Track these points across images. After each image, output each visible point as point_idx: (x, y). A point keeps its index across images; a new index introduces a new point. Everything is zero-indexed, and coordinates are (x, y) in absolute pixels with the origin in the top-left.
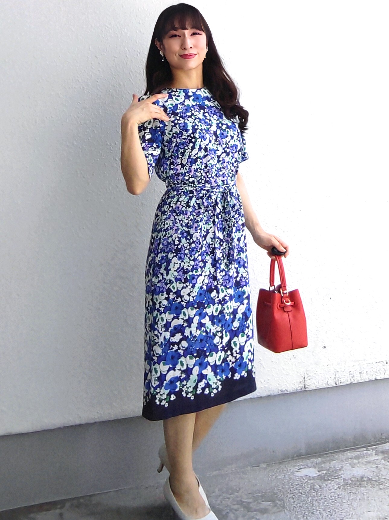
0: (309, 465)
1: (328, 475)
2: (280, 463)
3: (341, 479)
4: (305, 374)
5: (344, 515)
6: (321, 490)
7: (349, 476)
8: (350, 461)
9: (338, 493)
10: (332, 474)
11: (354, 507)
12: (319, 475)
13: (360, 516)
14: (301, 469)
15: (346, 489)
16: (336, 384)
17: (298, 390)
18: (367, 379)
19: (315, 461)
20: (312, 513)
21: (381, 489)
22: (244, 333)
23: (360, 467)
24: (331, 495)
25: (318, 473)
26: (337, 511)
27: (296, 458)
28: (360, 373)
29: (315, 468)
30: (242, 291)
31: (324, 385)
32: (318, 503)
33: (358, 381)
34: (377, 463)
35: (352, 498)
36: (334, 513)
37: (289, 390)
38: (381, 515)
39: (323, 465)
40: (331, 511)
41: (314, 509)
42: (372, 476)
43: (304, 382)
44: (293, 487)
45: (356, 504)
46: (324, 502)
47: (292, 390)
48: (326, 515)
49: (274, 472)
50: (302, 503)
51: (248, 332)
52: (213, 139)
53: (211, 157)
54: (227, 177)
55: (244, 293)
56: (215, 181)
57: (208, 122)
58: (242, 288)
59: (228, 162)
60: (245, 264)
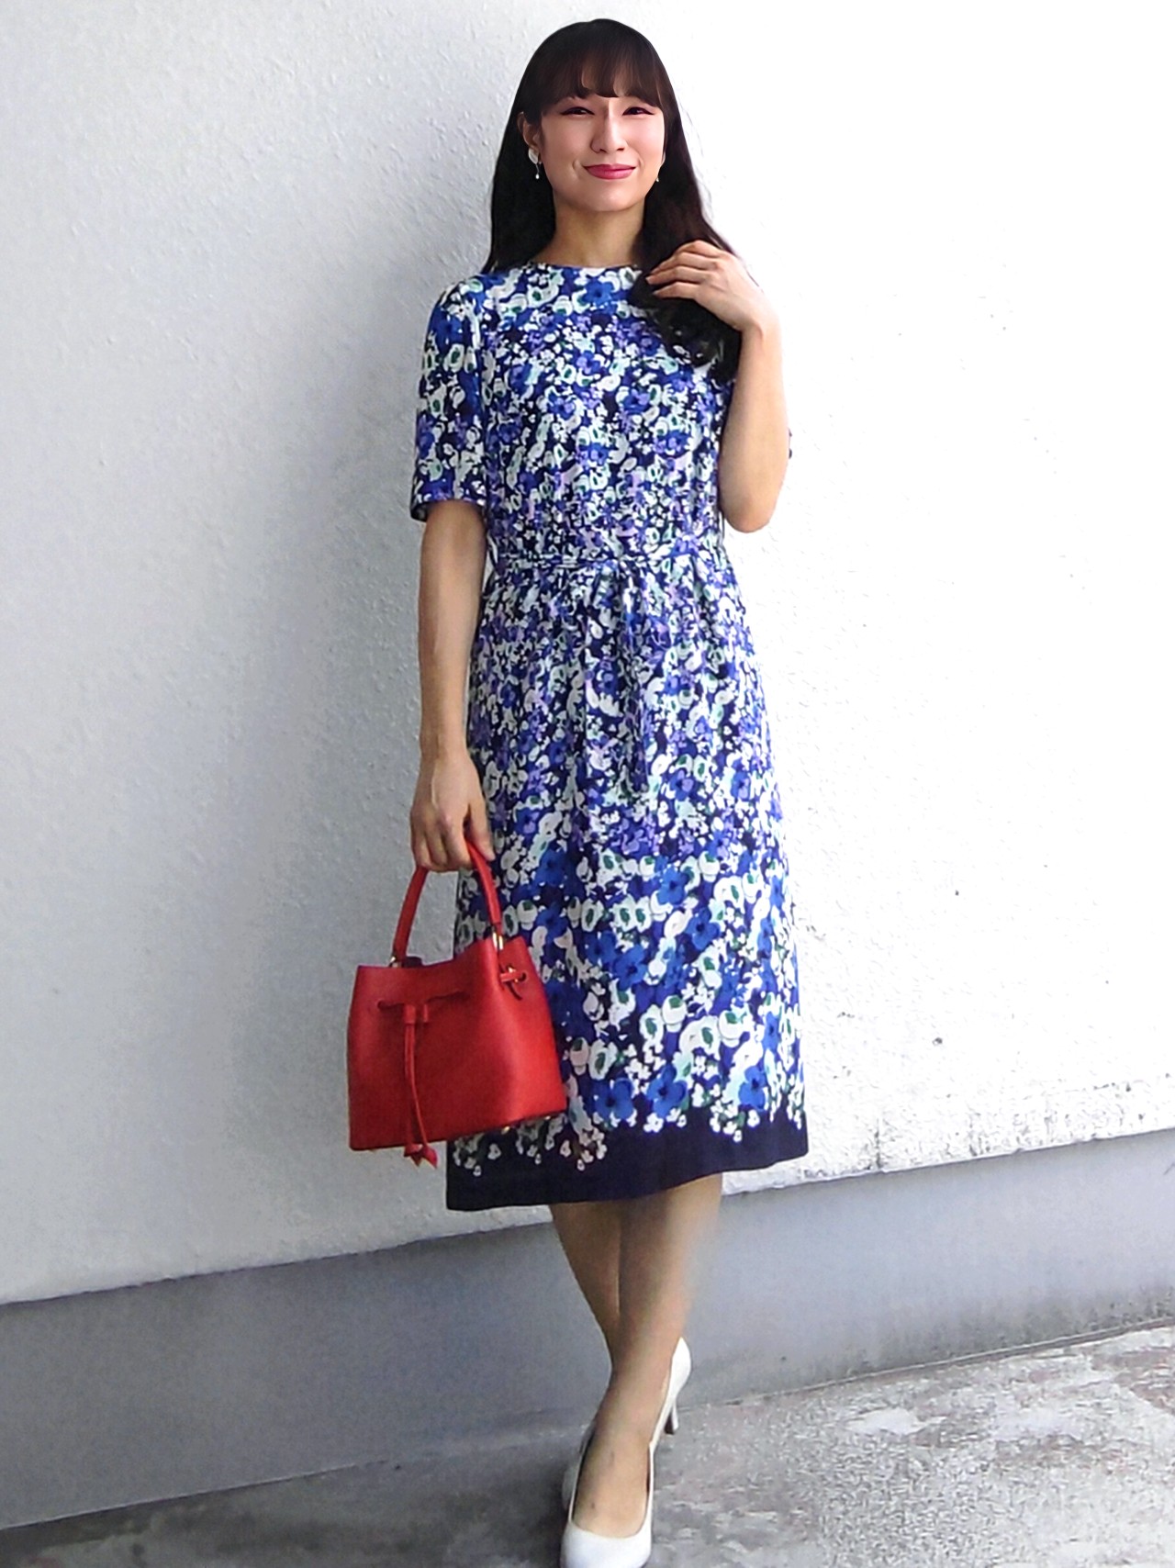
0: (892, 1399)
1: (950, 1429)
2: (805, 1394)
3: (989, 1444)
4: (877, 1121)
5: (998, 1552)
6: (928, 1476)
7: (1014, 1433)
8: (1016, 1388)
9: (981, 1486)
10: (961, 1427)
11: (1029, 1528)
12: (921, 1431)
13: (1045, 1554)
14: (866, 1411)
15: (1004, 1473)
17: (859, 1171)
18: (1069, 1137)
19: (910, 1386)
20: (902, 1546)
21: (1108, 1473)
22: (681, 996)
23: (1045, 1405)
24: (958, 1490)
25: (917, 1423)
26: (976, 1538)
27: (853, 1378)
28: (1046, 1119)
29: (910, 1408)
30: (682, 869)
31: (937, 1156)
32: (920, 1515)
33: (1041, 1143)
34: (1097, 1395)
35: (1023, 1499)
36: (967, 1544)
37: (830, 1172)
38: (1109, 1552)
39: (933, 1400)
40: (957, 1538)
41: (905, 1534)
42: (1083, 1435)
43: (877, 1147)
44: (843, 1467)
45: (1035, 1517)
46: (935, 1511)
47: (837, 1172)
48: (945, 1550)
49: (784, 1421)
50: (870, 1515)
51: (693, 993)
52: (596, 415)
53: (584, 467)
54: (638, 528)
55: (687, 876)
56: (594, 540)
57: (599, 362)
58: (683, 862)
59: (647, 485)
60: (698, 789)
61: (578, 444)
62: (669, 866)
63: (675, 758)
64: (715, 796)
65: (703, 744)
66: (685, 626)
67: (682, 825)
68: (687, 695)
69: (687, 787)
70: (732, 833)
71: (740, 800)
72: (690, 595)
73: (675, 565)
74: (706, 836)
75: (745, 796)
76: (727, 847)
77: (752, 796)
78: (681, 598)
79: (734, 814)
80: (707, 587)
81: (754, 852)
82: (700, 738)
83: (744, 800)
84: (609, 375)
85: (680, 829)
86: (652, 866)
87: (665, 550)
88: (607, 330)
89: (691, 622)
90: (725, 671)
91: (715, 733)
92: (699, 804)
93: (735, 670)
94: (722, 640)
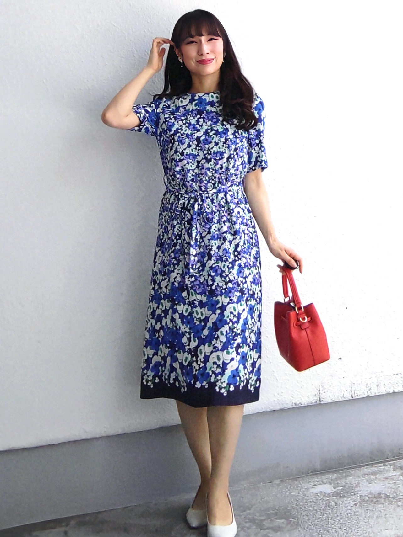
0: (324, 481)
1: (344, 491)
2: (295, 479)
3: (358, 496)
4: (319, 386)
5: (361, 533)
6: (337, 507)
7: (366, 493)
8: (366, 477)
9: (355, 511)
10: (348, 490)
11: (371, 525)
12: (335, 492)
14: (315, 485)
15: (363, 506)
16: (353, 397)
17: (313, 403)
18: (385, 391)
19: (331, 477)
20: (328, 531)
21: (399, 506)
22: (212, 343)
23: (377, 483)
24: (347, 512)
25: (333, 489)
26: (353, 529)
27: (311, 474)
28: (377, 385)
29: (331, 484)
30: (216, 300)
31: (340, 398)
32: (334, 521)
33: (375, 393)
34: (395, 479)
35: (369, 515)
36: (350, 531)
37: (303, 403)
39: (338, 481)
40: (347, 529)
41: (329, 527)
42: (390, 493)
43: (319, 395)
44: (308, 504)
45: (373, 521)
46: (339, 519)
47: (306, 403)
48: (342, 533)
49: (287, 488)
50: (317, 521)
51: (215, 343)
52: (193, 144)
53: (187, 161)
54: (205, 183)
55: (218, 302)
56: (190, 186)
57: (197, 127)
58: (217, 297)
59: (208, 169)
60: (223, 273)
61: (185, 153)
62: (211, 298)
63: (215, 262)
64: (229, 276)
65: (225, 258)
66: (221, 217)
67: (217, 285)
68: (220, 241)
69: (219, 272)
70: (236, 288)
71: (240, 277)
72: (223, 207)
73: (218, 196)
74: (225, 289)
75: (242, 276)
76: (233, 293)
77: (244, 276)
78: (220, 208)
79: (237, 282)
80: (230, 204)
81: (244, 295)
82: (224, 256)
83: (241, 277)
84: (200, 131)
85: (216, 286)
86: (206, 298)
87: (215, 190)
88: (202, 117)
89: (223, 216)
90: (236, 233)
91: (232, 254)
92: (223, 278)
93: (240, 232)
94: (235, 222)
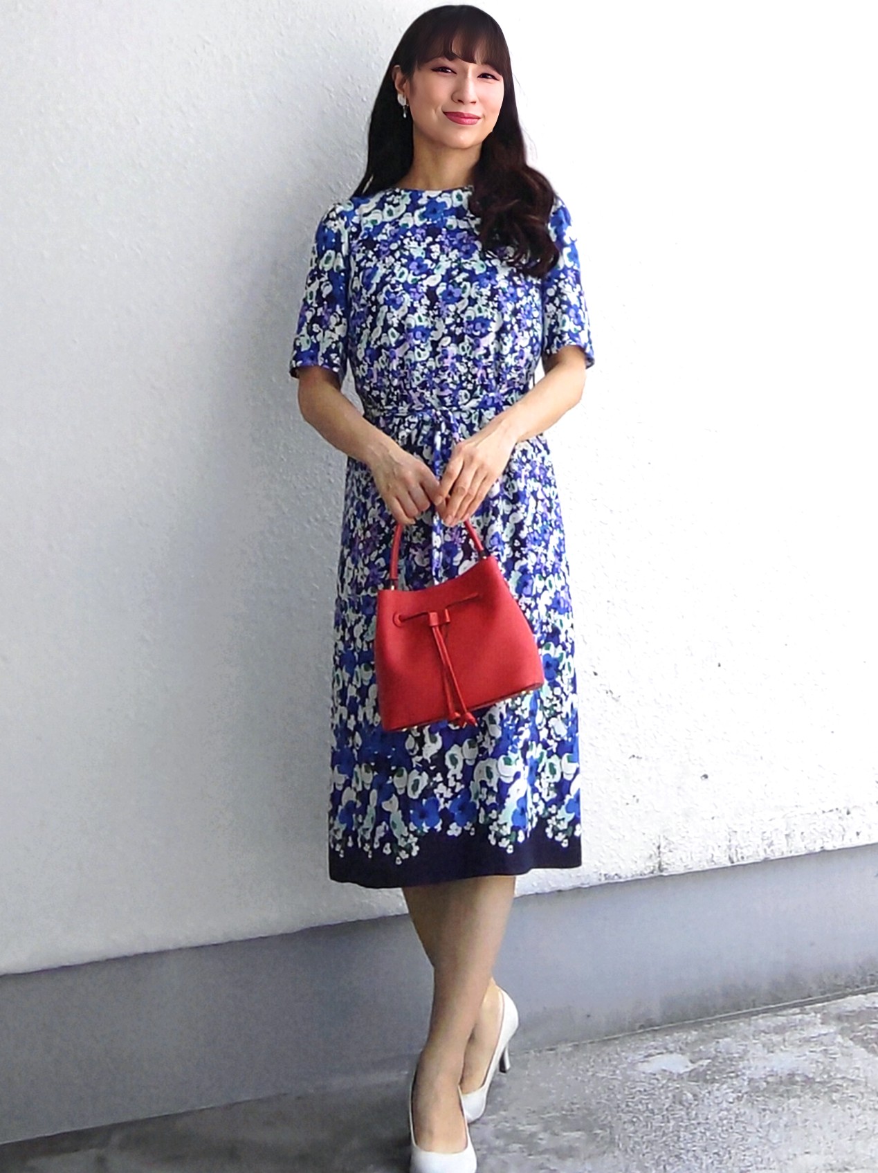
0: (671, 1046)
1: (714, 1069)
2: (605, 1042)
3: (744, 1080)
4: (659, 837)
5: (751, 1162)
6: (697, 1105)
7: (763, 1073)
8: (764, 1038)
9: (738, 1112)
10: (723, 1067)
11: (774, 1144)
12: (692, 1070)
13: (786, 1164)
14: (651, 1055)
15: (755, 1102)
17: (645, 875)
18: (804, 849)
19: (684, 1037)
20: (678, 1157)
21: (833, 1102)
22: (475, 741)
23: (786, 1051)
24: (720, 1115)
25: (690, 1064)
26: (734, 1152)
27: (640, 1031)
28: (787, 836)
29: (685, 1053)
31: (705, 864)
32: (692, 1134)
33: (783, 854)
34: (826, 1043)
35: (769, 1122)
36: (727, 1156)
37: (623, 875)
38: (834, 1162)
39: (702, 1047)
40: (720, 1151)
41: (681, 1149)
42: (815, 1073)
43: (660, 857)
44: (634, 1098)
45: (779, 1135)
46: (703, 1131)
47: (629, 875)
48: (710, 1161)
49: (589, 1063)
50: (654, 1134)
51: (482, 740)
53: (411, 344)
54: (452, 389)
57: (427, 265)
59: (459, 358)
61: (406, 327)
71: (523, 596)
73: (483, 417)
75: (529, 593)
77: (534, 593)
83: (528, 596)
87: (474, 403)
88: (437, 240)
93: (525, 497)
94: (515, 474)
